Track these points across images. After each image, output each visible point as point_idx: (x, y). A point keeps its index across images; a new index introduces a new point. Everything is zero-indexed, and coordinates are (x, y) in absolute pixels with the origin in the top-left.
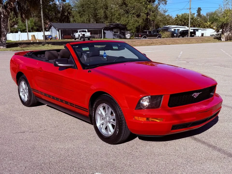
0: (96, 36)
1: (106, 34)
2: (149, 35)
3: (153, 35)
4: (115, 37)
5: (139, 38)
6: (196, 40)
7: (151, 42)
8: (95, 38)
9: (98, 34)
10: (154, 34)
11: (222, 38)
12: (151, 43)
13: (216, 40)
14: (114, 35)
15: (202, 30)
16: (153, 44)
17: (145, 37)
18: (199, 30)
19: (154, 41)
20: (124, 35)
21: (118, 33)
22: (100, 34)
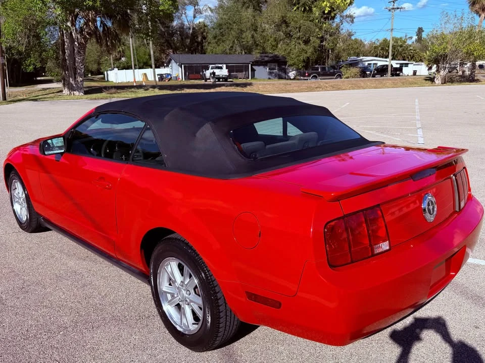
0: (240, 75)
1: (255, 72)
2: (322, 73)
3: (328, 73)
4: (271, 77)
5: (306, 78)
6: (394, 83)
7: (317, 86)
8: (239, 78)
9: (243, 72)
10: (331, 71)
11: (435, 79)
12: (317, 88)
13: (427, 82)
14: (270, 73)
15: (414, 65)
16: (318, 89)
17: (315, 77)
18: (409, 65)
19: (322, 84)
20: (286, 72)
21: (275, 70)
22: (246, 71)
